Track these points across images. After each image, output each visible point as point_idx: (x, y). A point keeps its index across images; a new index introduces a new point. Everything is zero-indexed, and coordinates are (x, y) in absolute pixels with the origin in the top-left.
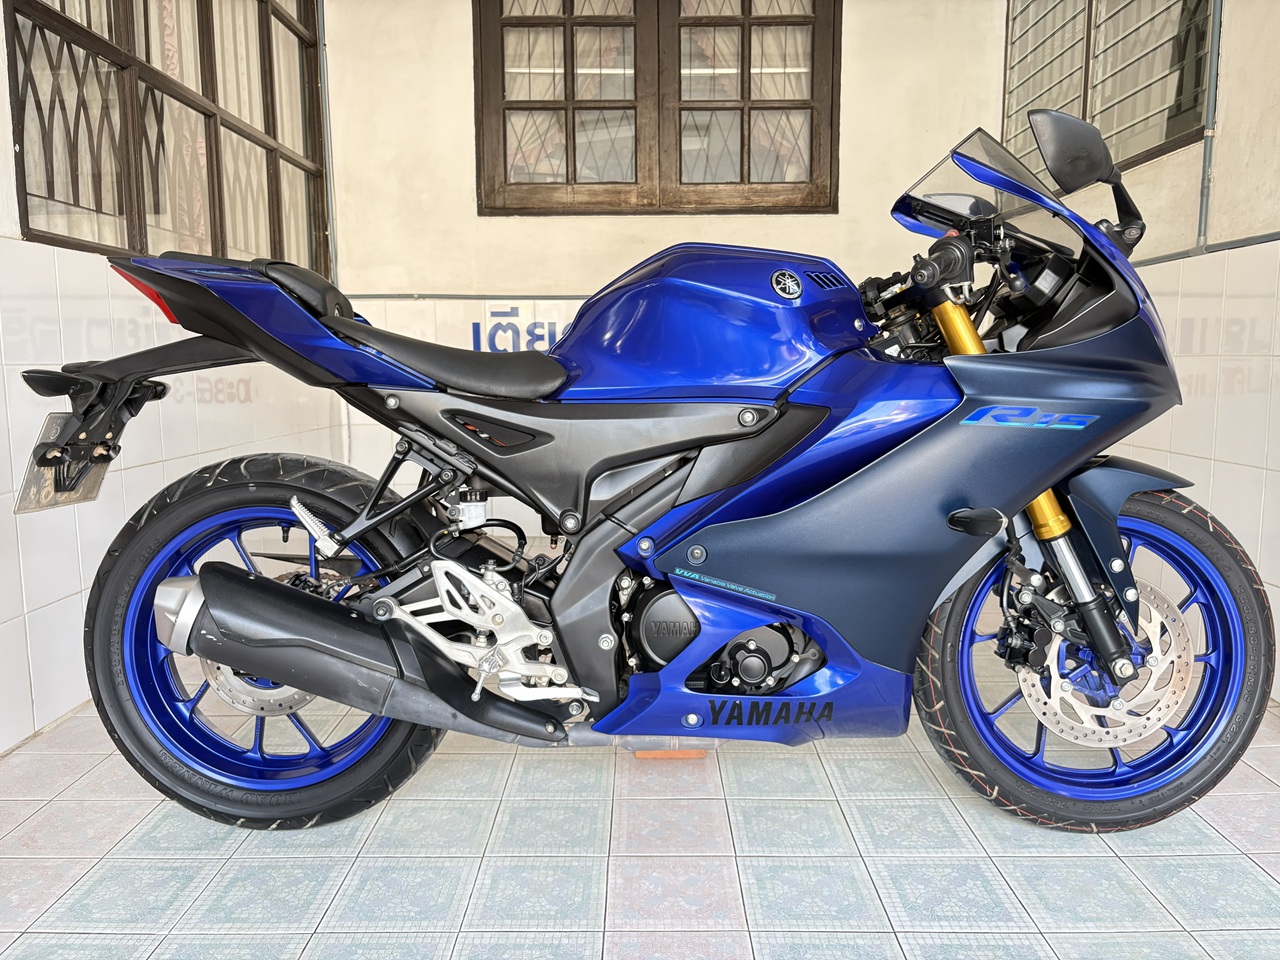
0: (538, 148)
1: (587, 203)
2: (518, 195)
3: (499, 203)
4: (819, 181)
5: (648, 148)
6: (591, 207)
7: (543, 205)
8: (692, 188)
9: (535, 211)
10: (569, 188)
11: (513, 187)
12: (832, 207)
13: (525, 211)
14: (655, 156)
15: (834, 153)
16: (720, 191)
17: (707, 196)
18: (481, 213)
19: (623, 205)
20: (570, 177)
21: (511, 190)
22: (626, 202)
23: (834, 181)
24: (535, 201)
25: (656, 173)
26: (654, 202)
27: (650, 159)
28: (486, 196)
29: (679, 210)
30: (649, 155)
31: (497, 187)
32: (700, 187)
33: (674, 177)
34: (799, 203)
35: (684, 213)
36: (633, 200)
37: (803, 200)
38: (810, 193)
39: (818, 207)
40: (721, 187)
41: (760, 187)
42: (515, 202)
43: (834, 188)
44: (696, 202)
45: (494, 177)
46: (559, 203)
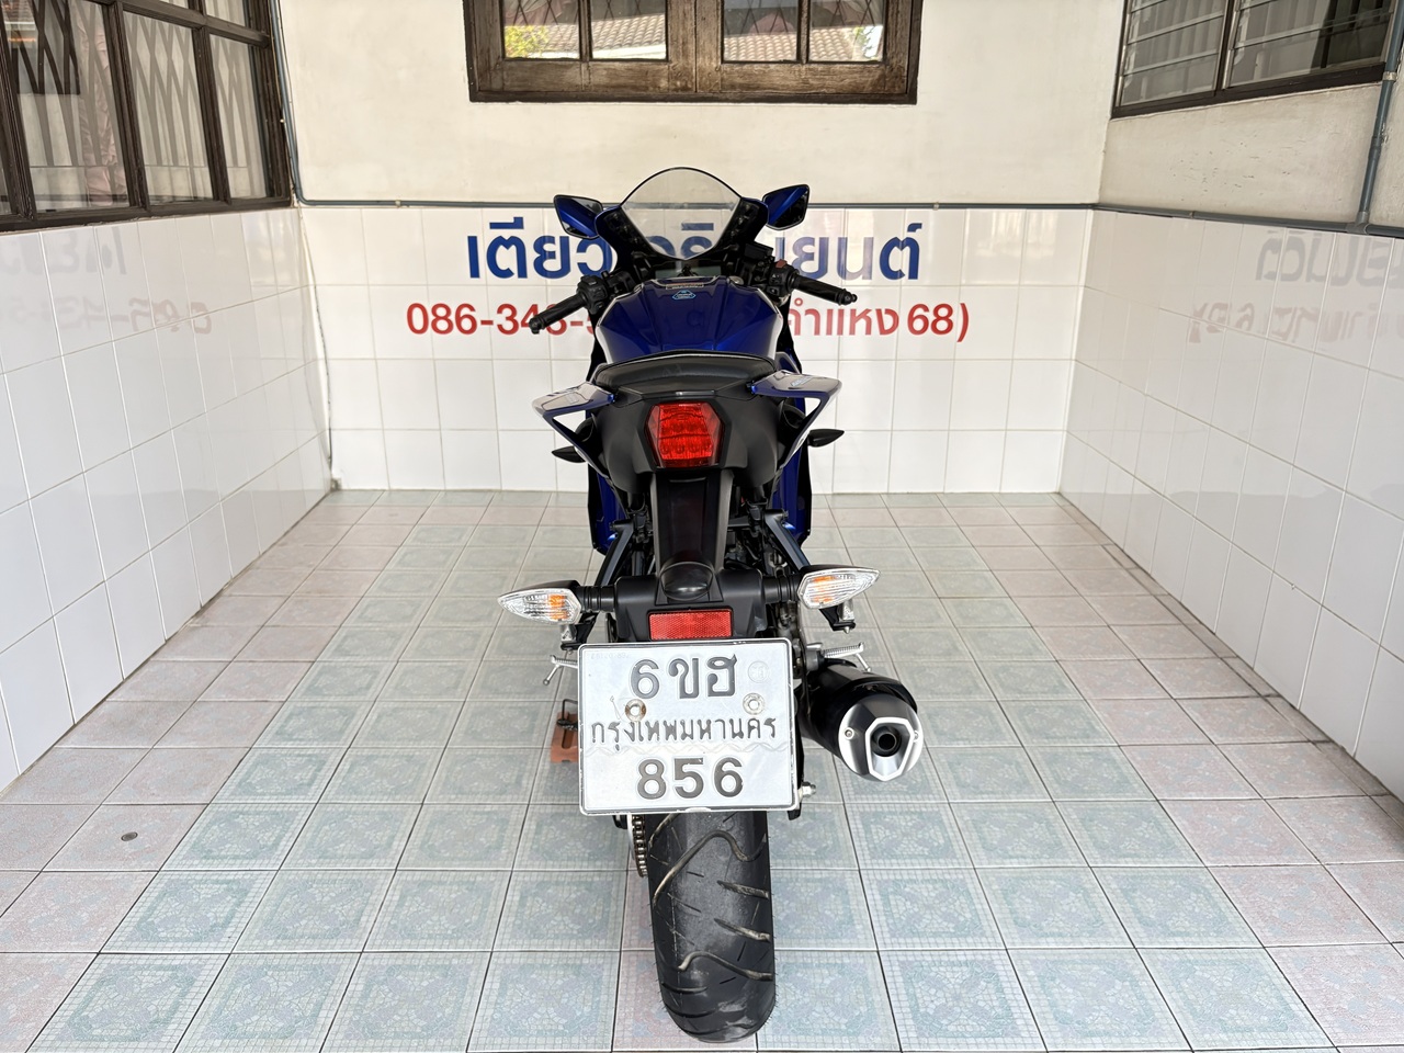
0: (544, 10)
1: (606, 86)
2: (520, 74)
3: (496, 85)
4: (894, 60)
5: (681, 14)
6: (610, 91)
7: (551, 88)
8: (737, 68)
9: (542, 95)
10: (584, 67)
11: (513, 64)
12: (908, 95)
13: (528, 95)
14: (690, 25)
15: (915, 25)
16: (771, 71)
17: (755, 78)
18: (474, 98)
19: (651, 89)
20: (584, 52)
21: (511, 68)
22: (656, 86)
23: (913, 62)
24: (540, 83)
25: (691, 47)
26: (690, 86)
27: (684, 29)
28: (480, 75)
29: (720, 96)
30: (683, 23)
31: (493, 63)
32: (746, 67)
33: (714, 54)
34: (868, 89)
35: (727, 100)
36: (664, 83)
37: (874, 85)
38: (883, 76)
39: (892, 95)
40: (772, 66)
41: (820, 67)
42: (516, 83)
43: (912, 70)
44: (742, 86)
45: (489, 51)
46: (571, 85)
